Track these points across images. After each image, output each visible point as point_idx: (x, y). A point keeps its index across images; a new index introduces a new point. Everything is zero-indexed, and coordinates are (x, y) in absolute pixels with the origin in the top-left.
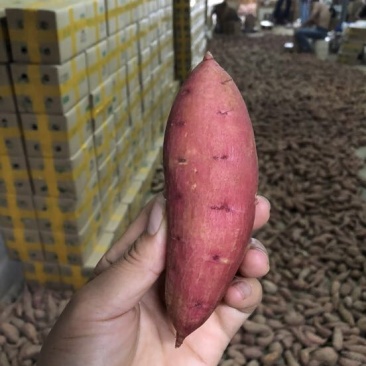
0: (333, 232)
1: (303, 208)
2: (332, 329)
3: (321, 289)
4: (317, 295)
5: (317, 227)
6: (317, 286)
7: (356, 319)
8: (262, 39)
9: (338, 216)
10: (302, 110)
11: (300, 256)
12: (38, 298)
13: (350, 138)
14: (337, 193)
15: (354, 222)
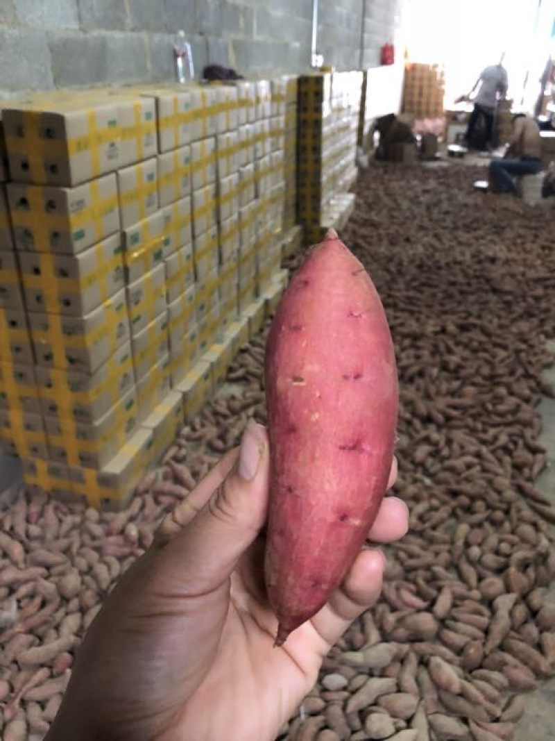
0: (478, 455)
1: (440, 418)
2: (439, 589)
3: (438, 534)
4: (432, 541)
5: (455, 446)
6: (434, 528)
7: (480, 579)
8: (445, 170)
9: (492, 432)
10: (477, 277)
11: (419, 485)
12: (35, 509)
13: (542, 321)
14: (498, 399)
15: (515, 443)
